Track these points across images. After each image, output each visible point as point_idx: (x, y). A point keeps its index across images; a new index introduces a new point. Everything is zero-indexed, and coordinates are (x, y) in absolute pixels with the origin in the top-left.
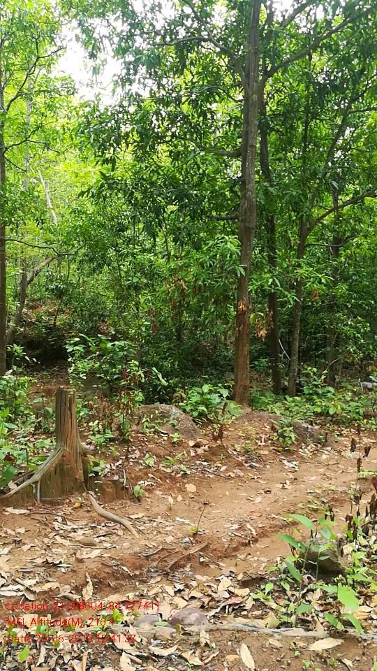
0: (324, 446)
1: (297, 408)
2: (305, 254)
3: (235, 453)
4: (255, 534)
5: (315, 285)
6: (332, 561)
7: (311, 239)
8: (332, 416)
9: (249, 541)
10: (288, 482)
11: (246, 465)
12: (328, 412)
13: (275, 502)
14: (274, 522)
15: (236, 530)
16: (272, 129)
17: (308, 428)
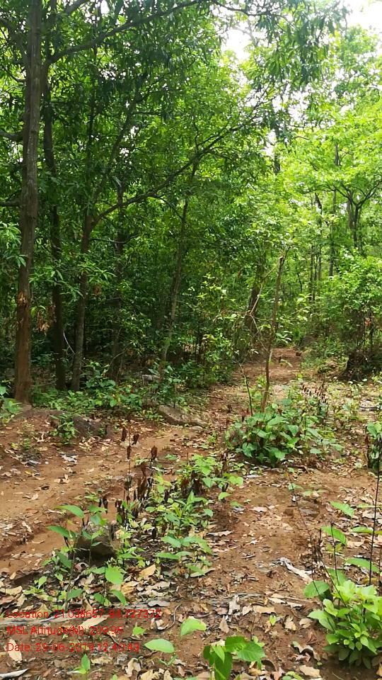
0: (104, 438)
1: (79, 402)
2: (88, 248)
3: (12, 452)
4: (30, 530)
5: (98, 281)
6: (105, 546)
7: (95, 233)
8: (113, 408)
9: (24, 539)
10: (66, 476)
11: (24, 463)
12: (109, 405)
13: (52, 497)
14: (51, 517)
15: (11, 529)
16: (57, 118)
17: (88, 421)
